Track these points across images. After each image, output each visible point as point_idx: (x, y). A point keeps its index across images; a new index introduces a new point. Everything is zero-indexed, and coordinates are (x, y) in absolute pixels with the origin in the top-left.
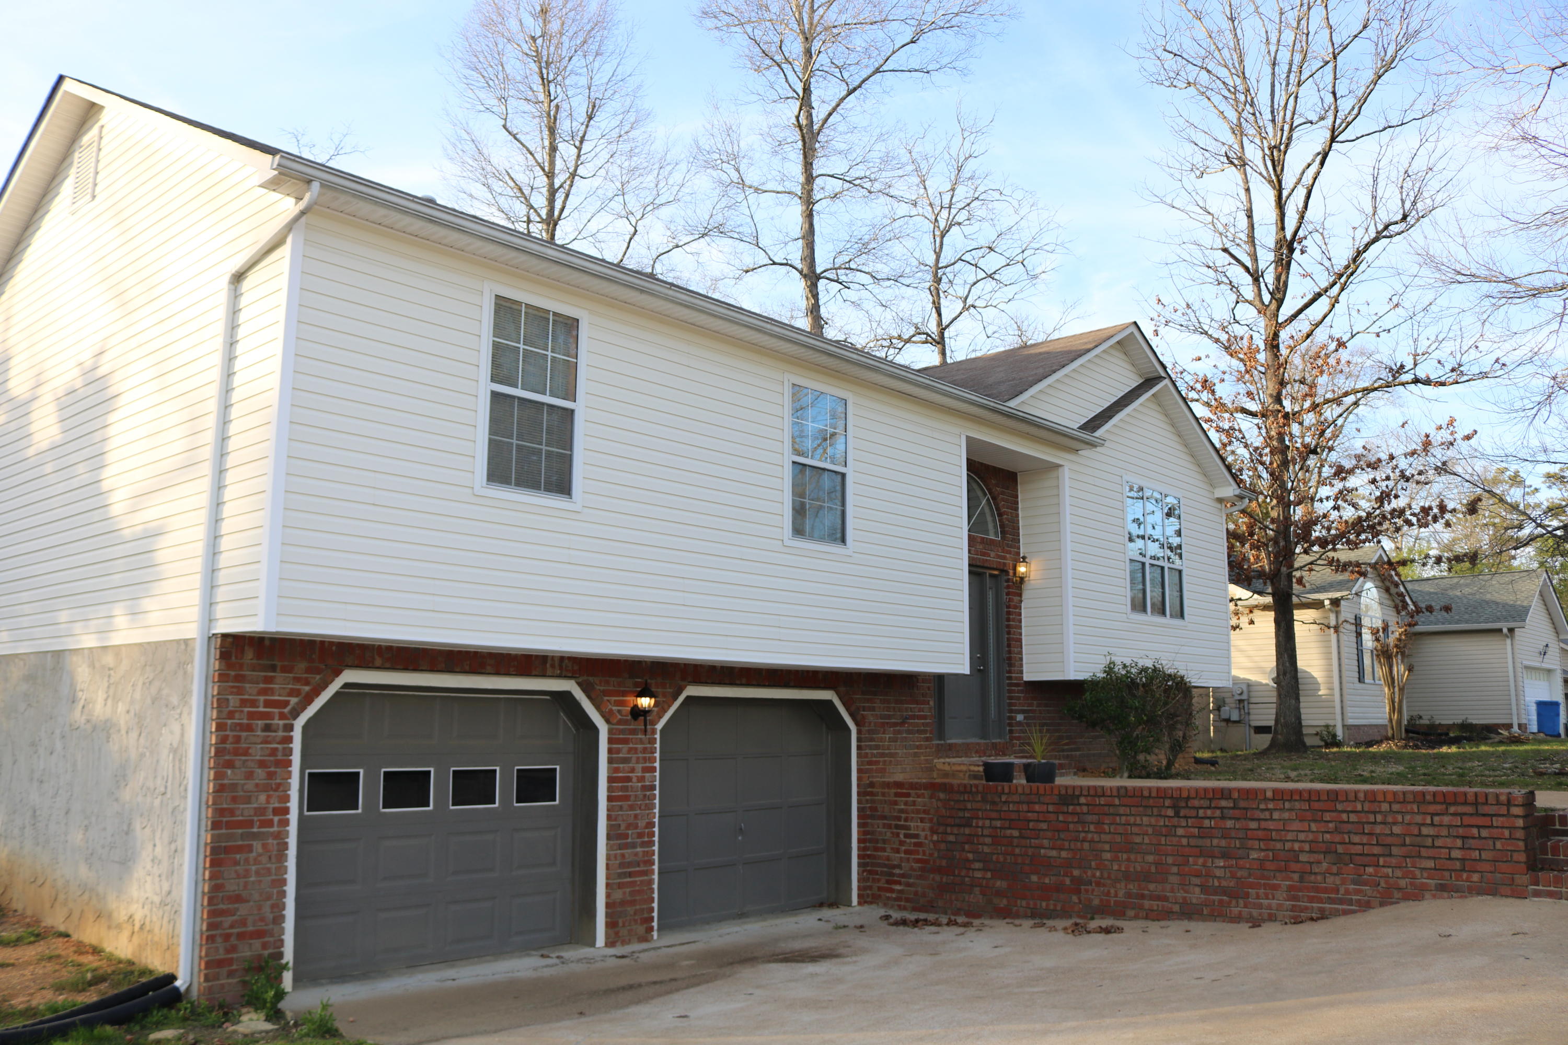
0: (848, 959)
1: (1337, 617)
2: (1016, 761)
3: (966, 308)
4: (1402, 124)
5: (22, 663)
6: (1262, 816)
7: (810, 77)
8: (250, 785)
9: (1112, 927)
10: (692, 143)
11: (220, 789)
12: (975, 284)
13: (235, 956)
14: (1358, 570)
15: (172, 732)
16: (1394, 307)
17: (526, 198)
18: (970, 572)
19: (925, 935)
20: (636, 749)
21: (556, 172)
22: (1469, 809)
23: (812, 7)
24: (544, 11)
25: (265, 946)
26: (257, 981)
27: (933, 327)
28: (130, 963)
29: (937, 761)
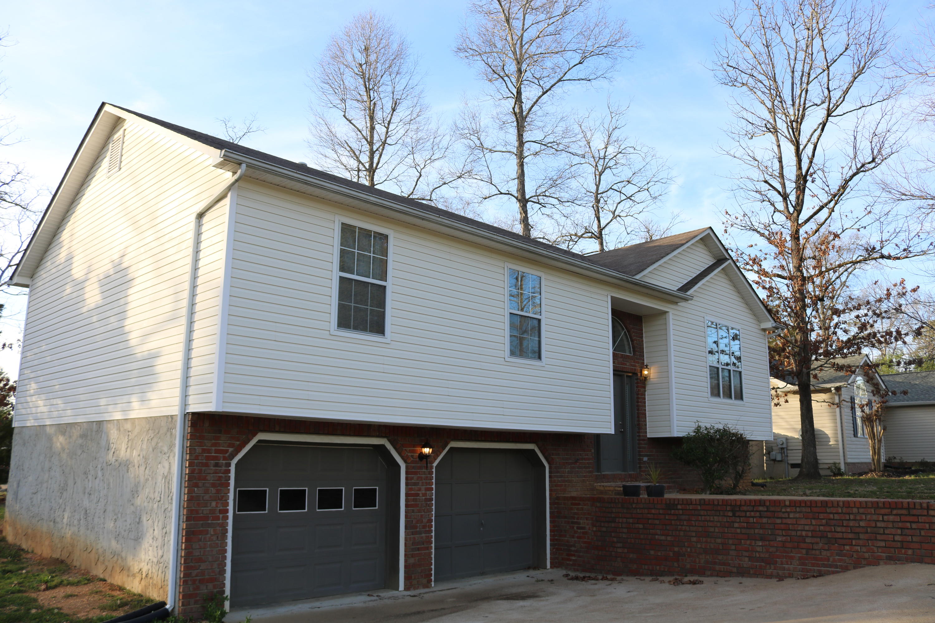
0: (544, 598)
1: (839, 398)
2: (642, 484)
3: (614, 217)
4: (871, 105)
5: (79, 428)
6: (783, 516)
7: (521, 84)
8: (207, 497)
9: (697, 580)
10: (453, 124)
11: (190, 500)
12: (620, 203)
13: (198, 592)
14: (850, 370)
15: (164, 467)
16: (868, 214)
17: (357, 157)
18: (614, 374)
19: (589, 585)
20: (422, 477)
21: (374, 142)
22: (904, 512)
23: (521, 44)
24: (366, 49)
25: (215, 587)
26: (210, 606)
27: (595, 228)
28: (140, 595)
29: (596, 484)
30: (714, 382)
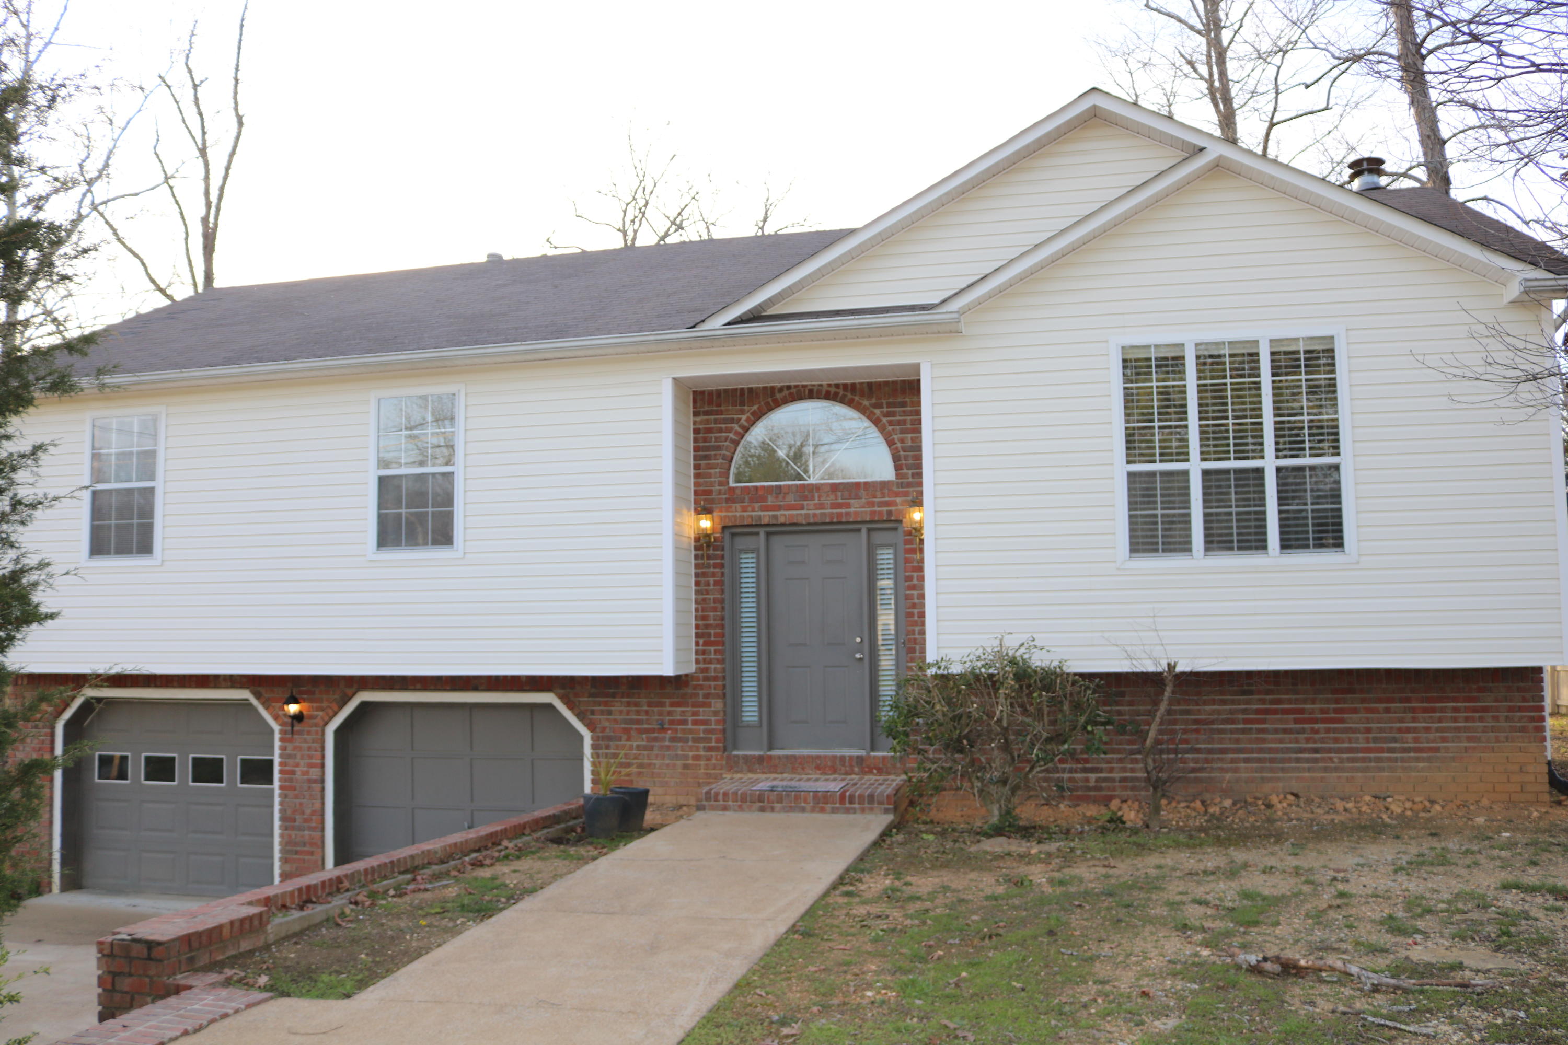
29: (728, 776)
30: (1159, 512)
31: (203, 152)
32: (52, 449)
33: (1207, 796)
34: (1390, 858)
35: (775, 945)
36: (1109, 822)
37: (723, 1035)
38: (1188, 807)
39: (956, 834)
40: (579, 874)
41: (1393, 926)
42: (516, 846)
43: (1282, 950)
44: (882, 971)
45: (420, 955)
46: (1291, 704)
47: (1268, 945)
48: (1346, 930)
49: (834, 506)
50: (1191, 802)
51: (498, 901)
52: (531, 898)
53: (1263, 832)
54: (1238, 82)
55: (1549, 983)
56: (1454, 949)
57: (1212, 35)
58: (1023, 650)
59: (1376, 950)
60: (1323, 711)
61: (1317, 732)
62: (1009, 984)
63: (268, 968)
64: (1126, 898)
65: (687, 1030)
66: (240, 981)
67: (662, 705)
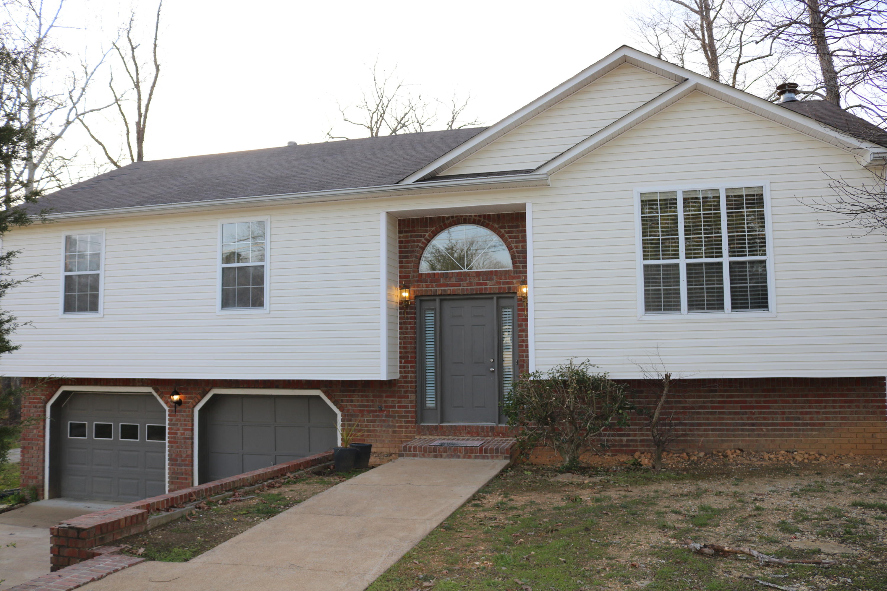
13: (28, 483)
29: (418, 437)
30: (662, 288)
31: (137, 86)
32: (18, 255)
33: (689, 450)
34: (790, 487)
35: (429, 534)
36: (632, 465)
37: (390, 586)
38: (679, 457)
39: (544, 471)
40: (326, 492)
41: (784, 527)
42: (295, 476)
43: (717, 541)
44: (487, 550)
45: (231, 537)
46: (739, 398)
47: (710, 538)
48: (756, 530)
49: (478, 284)
50: (680, 454)
51: (279, 507)
52: (297, 506)
53: (720, 471)
54: (719, 40)
55: (869, 562)
56: (817, 541)
57: (704, 13)
58: (582, 367)
59: (772, 541)
60: (757, 402)
61: (753, 414)
62: (557, 559)
63: (145, 544)
64: (634, 510)
65: (370, 583)
66: (128, 551)
67: (381, 397)
